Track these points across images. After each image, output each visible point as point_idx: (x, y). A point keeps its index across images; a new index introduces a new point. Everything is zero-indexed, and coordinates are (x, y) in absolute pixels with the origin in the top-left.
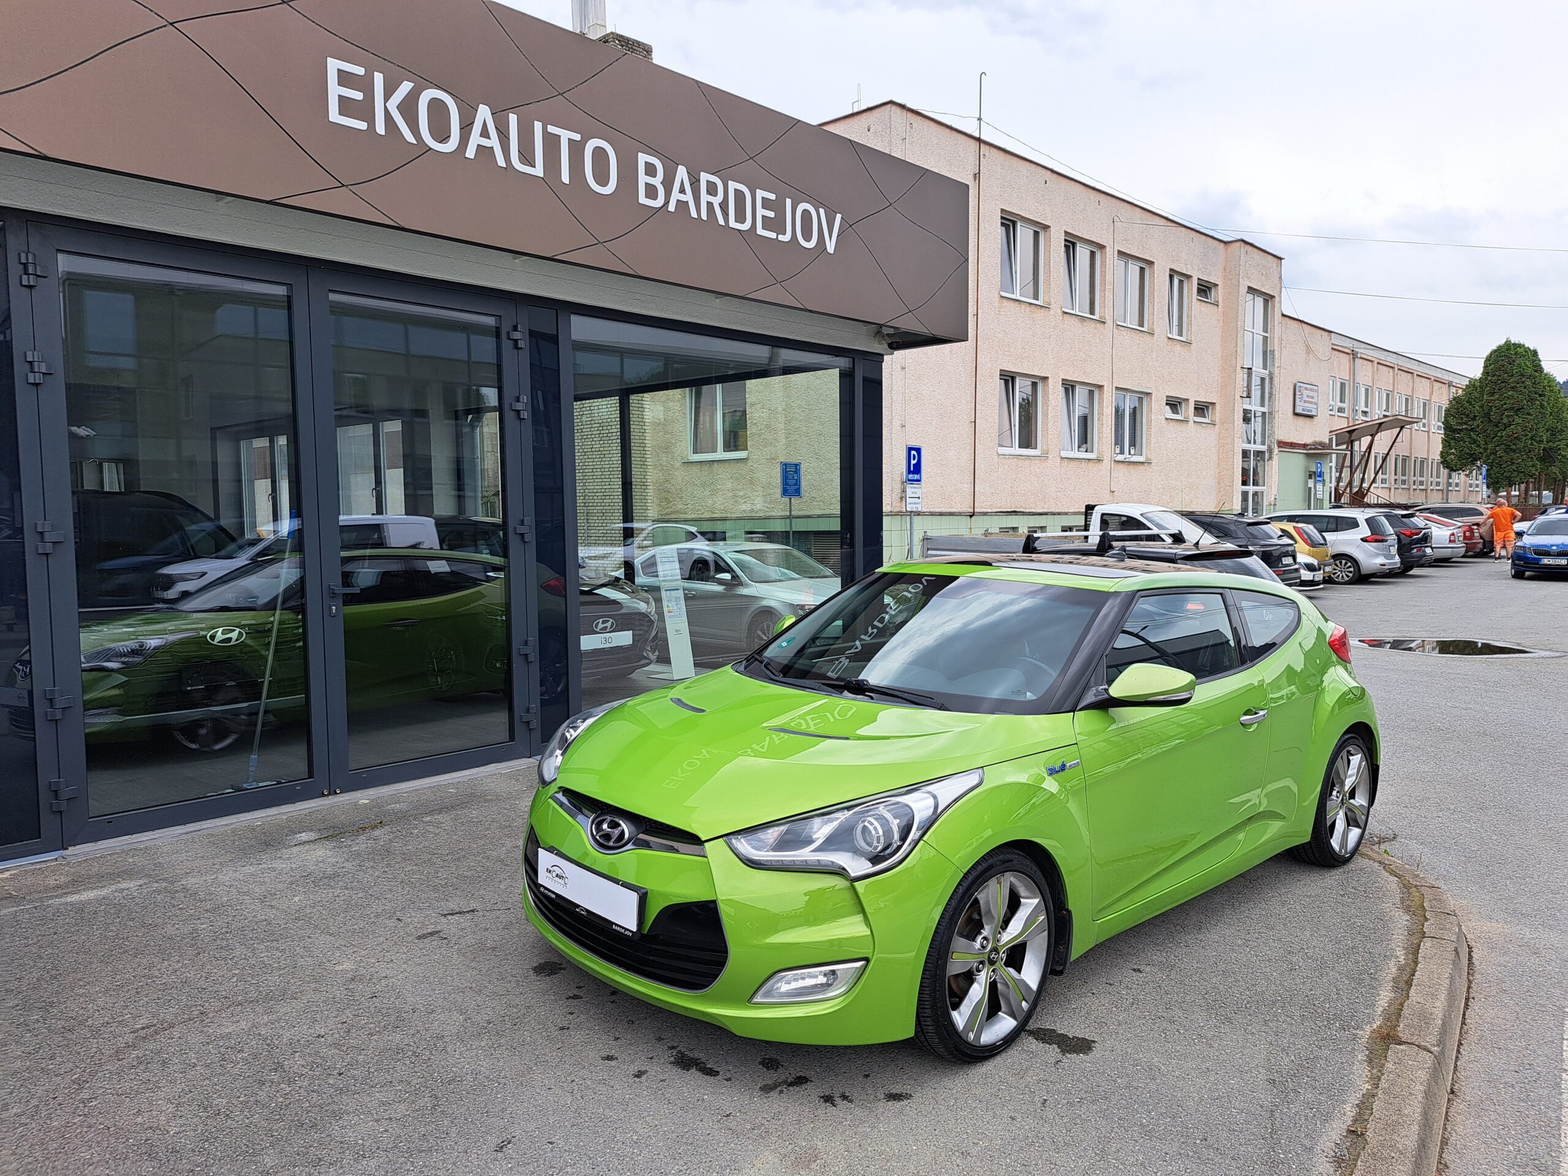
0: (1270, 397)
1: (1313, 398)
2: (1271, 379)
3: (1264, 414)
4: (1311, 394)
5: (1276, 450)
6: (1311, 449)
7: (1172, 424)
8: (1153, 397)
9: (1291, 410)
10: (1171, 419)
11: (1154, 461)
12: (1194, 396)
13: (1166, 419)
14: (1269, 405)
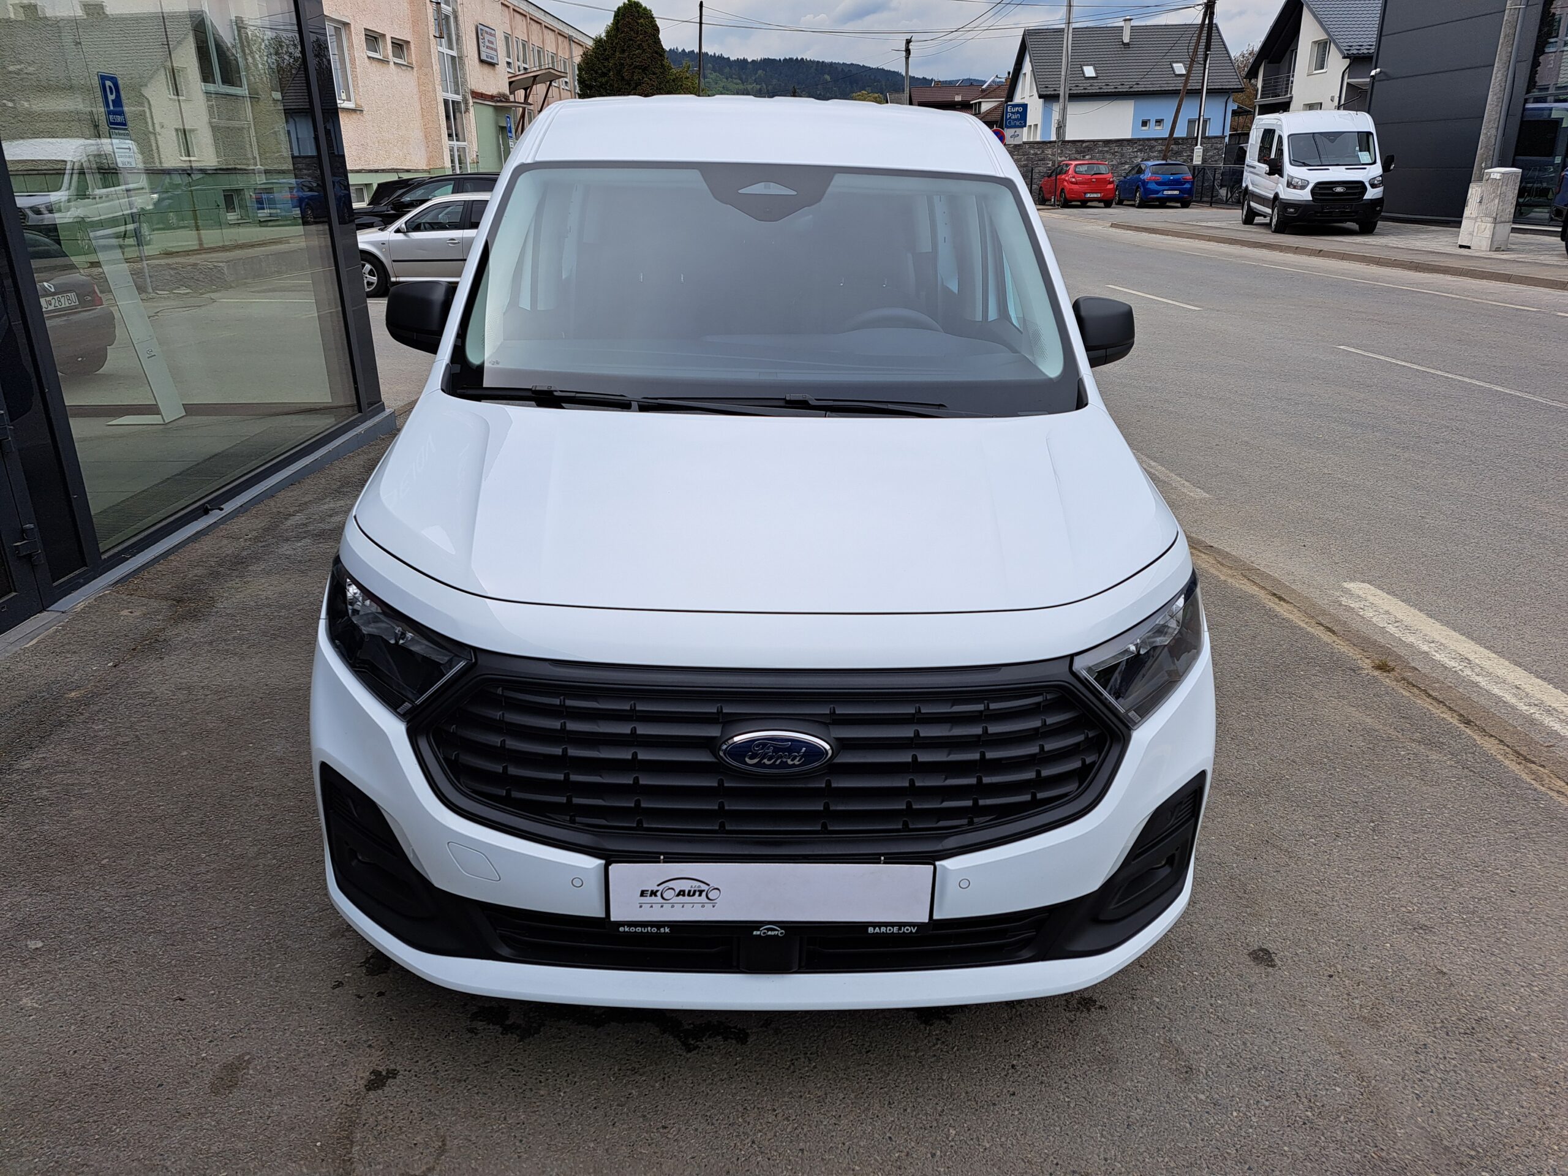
0: (458, 40)
1: (492, 43)
2: (456, 18)
3: (453, 58)
4: (492, 39)
5: (471, 101)
6: (498, 101)
7: (375, 64)
8: (352, 29)
9: (476, 56)
10: (373, 58)
11: (365, 109)
12: (391, 32)
13: (369, 58)
14: (458, 49)
